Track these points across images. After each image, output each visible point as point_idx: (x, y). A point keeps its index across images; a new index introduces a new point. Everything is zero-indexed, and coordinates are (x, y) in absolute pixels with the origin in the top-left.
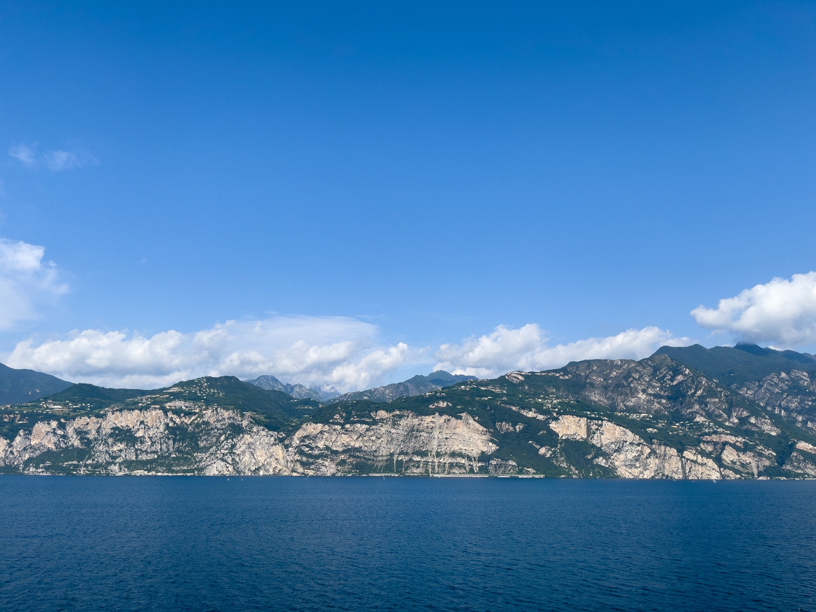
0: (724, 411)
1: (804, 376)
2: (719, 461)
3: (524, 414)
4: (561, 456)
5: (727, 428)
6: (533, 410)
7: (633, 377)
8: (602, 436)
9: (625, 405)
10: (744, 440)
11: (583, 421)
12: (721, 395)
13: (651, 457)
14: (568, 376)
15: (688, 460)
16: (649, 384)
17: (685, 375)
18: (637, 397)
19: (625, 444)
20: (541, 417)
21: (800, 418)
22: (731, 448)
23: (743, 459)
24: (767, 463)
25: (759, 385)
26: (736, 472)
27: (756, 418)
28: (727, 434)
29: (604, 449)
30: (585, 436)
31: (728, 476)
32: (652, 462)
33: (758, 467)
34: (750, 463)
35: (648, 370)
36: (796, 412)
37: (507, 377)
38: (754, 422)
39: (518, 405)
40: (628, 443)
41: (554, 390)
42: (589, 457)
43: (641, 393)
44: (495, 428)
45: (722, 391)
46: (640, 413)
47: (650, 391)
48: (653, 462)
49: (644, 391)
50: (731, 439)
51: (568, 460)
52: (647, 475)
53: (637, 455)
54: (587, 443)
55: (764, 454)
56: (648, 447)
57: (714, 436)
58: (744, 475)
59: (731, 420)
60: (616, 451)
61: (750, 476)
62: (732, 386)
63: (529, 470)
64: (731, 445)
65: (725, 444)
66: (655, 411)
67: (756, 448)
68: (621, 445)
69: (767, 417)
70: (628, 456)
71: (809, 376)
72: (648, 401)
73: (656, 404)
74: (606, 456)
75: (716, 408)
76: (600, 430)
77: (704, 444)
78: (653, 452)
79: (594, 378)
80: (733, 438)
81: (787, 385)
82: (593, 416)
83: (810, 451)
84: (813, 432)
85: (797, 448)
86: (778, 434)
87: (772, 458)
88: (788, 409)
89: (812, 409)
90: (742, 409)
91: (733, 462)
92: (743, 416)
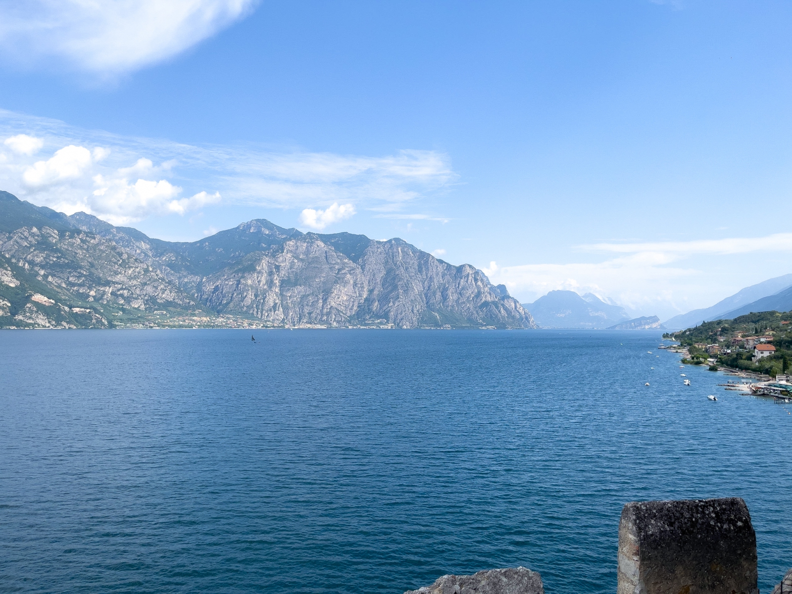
21: (42, 272)
25: (9, 236)
36: (39, 266)
69: (9, 269)
71: (59, 234)
81: (37, 240)
83: (44, 303)
84: (52, 286)
85: (32, 299)
86: (16, 286)
87: (6, 308)
88: (33, 263)
89: (55, 265)
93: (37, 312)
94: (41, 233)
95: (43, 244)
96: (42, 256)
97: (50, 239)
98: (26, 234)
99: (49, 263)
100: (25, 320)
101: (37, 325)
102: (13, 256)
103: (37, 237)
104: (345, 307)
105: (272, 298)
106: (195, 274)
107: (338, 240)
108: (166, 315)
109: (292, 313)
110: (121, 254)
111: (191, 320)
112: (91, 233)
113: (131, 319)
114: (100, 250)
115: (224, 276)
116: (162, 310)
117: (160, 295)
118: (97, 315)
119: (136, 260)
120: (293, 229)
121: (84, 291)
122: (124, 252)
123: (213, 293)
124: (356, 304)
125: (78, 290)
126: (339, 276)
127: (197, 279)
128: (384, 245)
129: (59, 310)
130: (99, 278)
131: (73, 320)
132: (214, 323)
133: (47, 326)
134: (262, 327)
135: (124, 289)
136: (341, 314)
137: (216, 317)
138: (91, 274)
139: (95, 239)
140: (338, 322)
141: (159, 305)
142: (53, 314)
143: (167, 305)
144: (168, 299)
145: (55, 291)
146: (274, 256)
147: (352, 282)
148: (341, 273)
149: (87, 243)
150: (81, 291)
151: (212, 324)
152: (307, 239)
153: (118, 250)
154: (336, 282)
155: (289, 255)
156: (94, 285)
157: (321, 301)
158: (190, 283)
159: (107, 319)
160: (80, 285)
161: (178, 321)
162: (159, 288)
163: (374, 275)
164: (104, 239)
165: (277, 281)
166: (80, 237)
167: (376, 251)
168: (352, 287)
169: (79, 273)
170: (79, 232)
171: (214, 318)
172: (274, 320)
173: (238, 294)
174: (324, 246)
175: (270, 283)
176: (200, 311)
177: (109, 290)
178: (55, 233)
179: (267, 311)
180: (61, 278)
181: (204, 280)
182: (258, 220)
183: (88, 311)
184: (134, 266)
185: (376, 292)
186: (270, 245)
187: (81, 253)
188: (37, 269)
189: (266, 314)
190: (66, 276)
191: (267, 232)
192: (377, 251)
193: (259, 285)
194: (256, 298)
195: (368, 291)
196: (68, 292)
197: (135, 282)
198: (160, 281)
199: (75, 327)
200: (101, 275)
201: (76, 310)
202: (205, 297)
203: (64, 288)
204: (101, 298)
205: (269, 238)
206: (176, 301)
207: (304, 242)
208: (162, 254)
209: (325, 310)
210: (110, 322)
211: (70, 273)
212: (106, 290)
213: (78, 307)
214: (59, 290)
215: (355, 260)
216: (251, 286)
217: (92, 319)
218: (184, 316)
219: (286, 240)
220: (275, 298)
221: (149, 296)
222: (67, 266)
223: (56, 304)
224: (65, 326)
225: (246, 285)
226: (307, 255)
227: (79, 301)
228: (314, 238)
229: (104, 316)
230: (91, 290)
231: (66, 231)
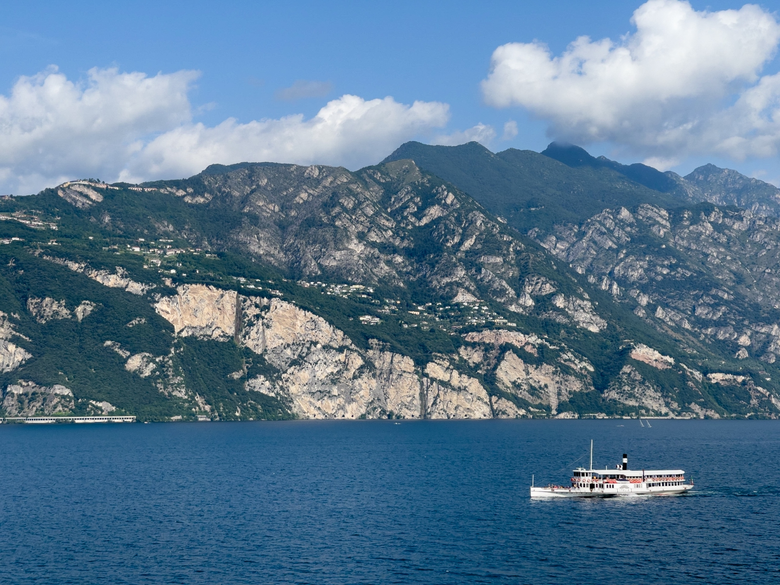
0: (511, 282)
1: (661, 217)
2: (490, 382)
3: (99, 279)
4: (177, 374)
5: (512, 316)
6: (120, 271)
7: (342, 206)
8: (268, 332)
9: (320, 266)
10: (539, 341)
11: (230, 297)
12: (508, 251)
13: (364, 376)
14: (203, 196)
15: (433, 380)
16: (373, 223)
17: (445, 206)
18: (347, 249)
19: (313, 348)
20: (136, 288)
21: (644, 300)
22: (515, 356)
23: (536, 378)
24: (576, 386)
25: (579, 231)
26: (520, 403)
27: (567, 298)
28: (510, 329)
29: (270, 359)
30: (231, 332)
31: (504, 413)
32: (364, 385)
33: (559, 394)
34: (546, 386)
35: (375, 193)
36: (637, 288)
37: (60, 193)
38: (562, 306)
39: (84, 258)
40: (319, 346)
41: (171, 228)
42: (236, 376)
43: (356, 241)
44: (25, 310)
45: (511, 242)
46: (350, 284)
47: (373, 237)
48: (367, 386)
49: (361, 237)
50: (517, 339)
51: (192, 384)
52: (352, 412)
53: (335, 372)
54: (234, 346)
55: (573, 369)
56: (360, 354)
57: (486, 332)
58: (532, 409)
59: (521, 301)
60: (294, 363)
61: (542, 412)
62: (530, 232)
63: (99, 404)
64: (515, 350)
65: (506, 348)
66: (380, 281)
67: (560, 356)
68: (305, 350)
69: (586, 296)
70: (318, 374)
71: (669, 217)
72: (369, 259)
73: (382, 265)
74: (272, 373)
75: (497, 275)
76: (263, 318)
77: (466, 349)
78: (368, 365)
79: (261, 204)
80: (521, 337)
81: (629, 234)
82: (252, 287)
83: (654, 364)
84: (665, 327)
85: (633, 357)
86: (601, 330)
87: (586, 376)
88: (625, 282)
89: (668, 282)
90: (543, 279)
91: (516, 385)
92: (544, 294)
93: (642, 383)
94: (637, 219)
95: (642, 241)
96: (641, 267)
97: (655, 229)
99: (656, 281)
100: (621, 401)
101: (643, 411)
102: (589, 271)
103: (629, 229)
112: (732, 208)
114: (754, 244)
118: (760, 389)
121: (728, 335)
125: (715, 335)
129: (684, 378)
130: (757, 307)
131: (711, 399)
133: (663, 412)
138: (739, 298)
139: (742, 220)
142: (672, 386)
145: (668, 337)
149: (726, 231)
150: (721, 337)
156: (746, 322)
160: (720, 324)
164: (760, 219)
166: (712, 220)
169: (715, 297)
170: (708, 209)
180: (679, 309)
183: (740, 379)
187: (715, 254)
188: (634, 293)
190: (688, 303)
196: (695, 340)
199: (717, 416)
200: (760, 299)
201: (717, 377)
203: (687, 330)
204: (764, 351)
211: (697, 298)
212: (773, 333)
213: (720, 371)
214: (678, 336)
217: (750, 398)
222: (690, 283)
223: (676, 366)
224: (697, 414)
227: (721, 359)
229: (774, 392)
230: (741, 333)
231: (681, 210)
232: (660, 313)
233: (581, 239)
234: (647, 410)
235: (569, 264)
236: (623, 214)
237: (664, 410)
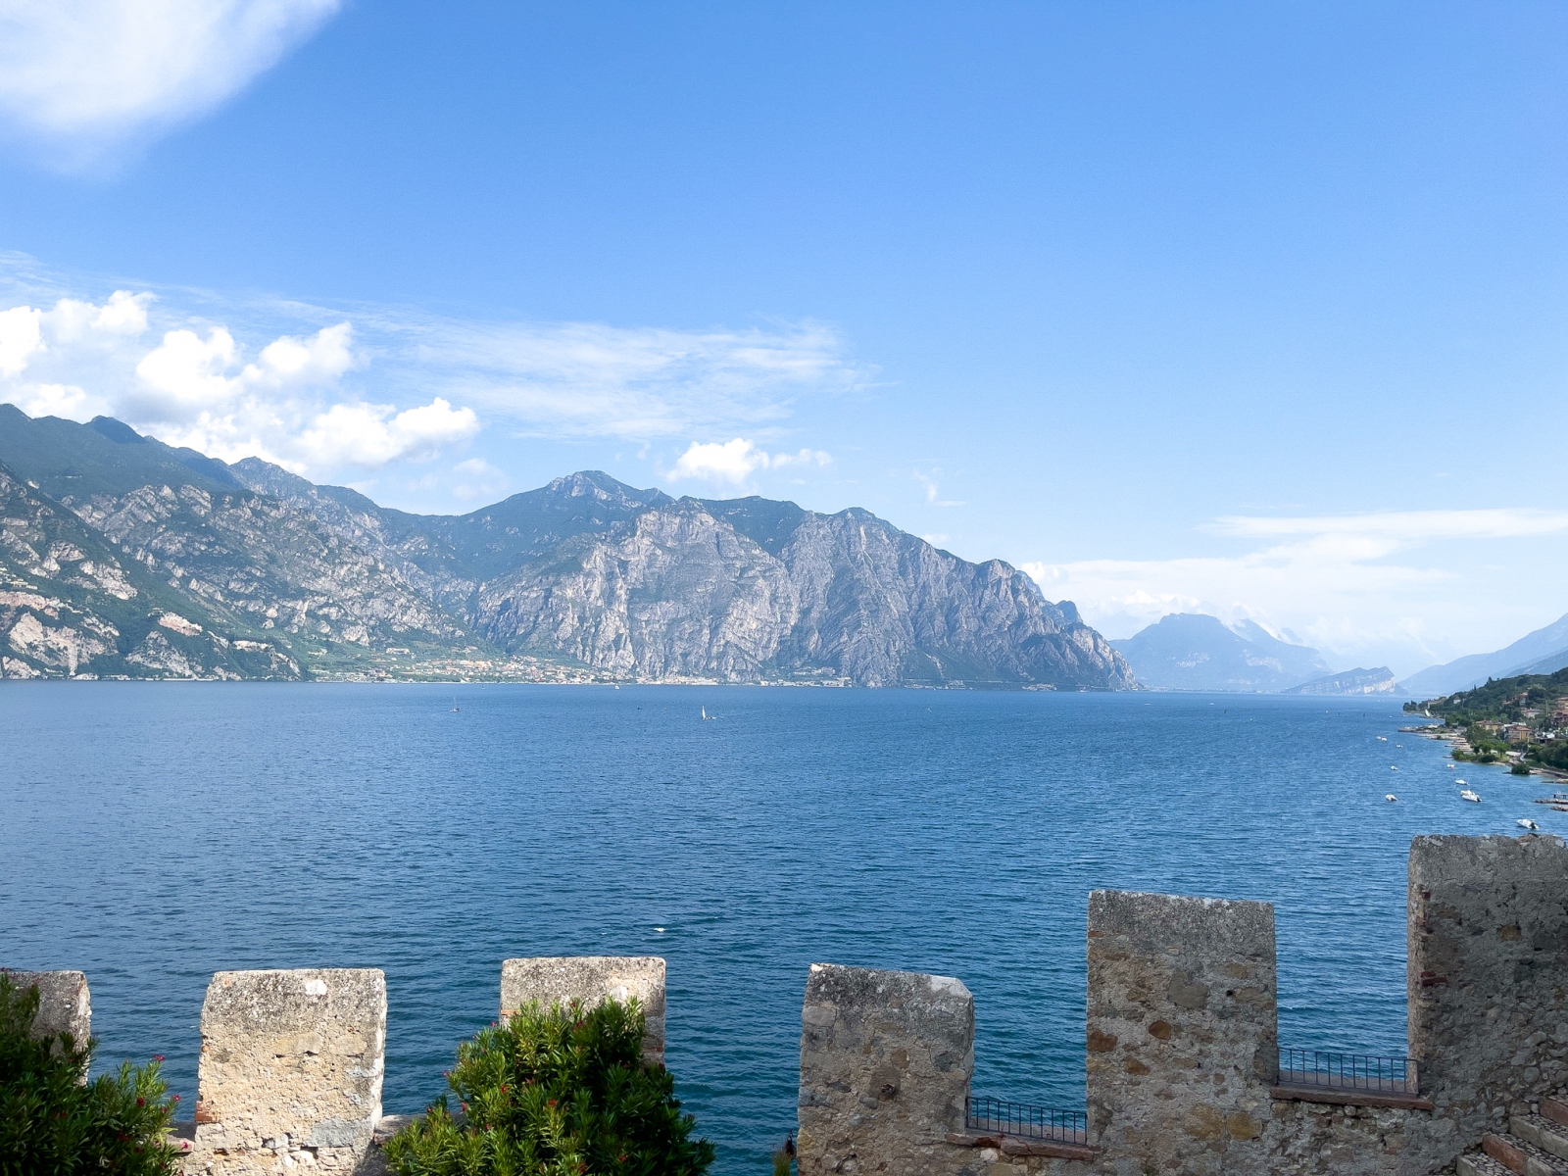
0: (36, 546)
2: (2, 643)
5: (34, 579)
10: (62, 605)
12: (35, 514)
21: (179, 572)
22: (33, 618)
23: (54, 640)
24: (99, 649)
25: (118, 503)
26: (34, 664)
27: (96, 565)
28: (30, 592)
31: (16, 673)
33: (79, 656)
34: (66, 648)
36: (174, 561)
38: (90, 573)
45: (39, 507)
50: (37, 602)
55: (97, 633)
57: (2, 593)
58: (48, 670)
59: (46, 565)
61: (59, 673)
62: (64, 499)
64: (34, 613)
65: (22, 610)
67: (83, 620)
69: (118, 565)
71: (211, 499)
75: (20, 538)
80: (41, 599)
81: (170, 511)
83: (182, 631)
84: (198, 598)
85: (161, 624)
86: (130, 598)
87: (110, 640)
88: (162, 554)
89: (204, 558)
90: (72, 545)
91: (32, 647)
92: (71, 560)
93: (168, 648)
94: (178, 497)
95: (183, 519)
96: (179, 542)
97: (196, 509)
98: (150, 499)
99: (193, 556)
100: (146, 664)
101: (167, 674)
102: (124, 542)
103: (170, 506)
104: (755, 643)
105: (612, 625)
106: (467, 577)
107: (742, 512)
108: (408, 656)
109: (650, 655)
110: (325, 538)
111: (457, 666)
112: (272, 497)
113: (343, 664)
114: (288, 530)
115: (520, 581)
116: (401, 646)
117: (399, 616)
118: (280, 655)
119: (354, 549)
120: (654, 490)
121: (257, 608)
122: (332, 534)
123: (500, 613)
124: (775, 636)
125: (246, 607)
126: (742, 582)
127: (468, 586)
128: (832, 521)
129: (211, 644)
130: (285, 584)
131: (235, 663)
132: (500, 672)
133: (187, 675)
134: (593, 680)
135: (332, 605)
136: (746, 657)
137: (504, 661)
138: (270, 575)
139: (278, 509)
140: (740, 673)
141: (397, 635)
142: (198, 652)
143: (412, 636)
144: (413, 625)
145: (203, 607)
146: (616, 541)
147: (767, 594)
148: (746, 576)
149: (264, 517)
150: (250, 609)
151: (497, 674)
152: (681, 509)
153: (320, 531)
154: (736, 594)
155: (646, 541)
156: (275, 597)
157: (706, 631)
158: (456, 594)
159: (299, 663)
160: (250, 598)
161: (431, 667)
162: (396, 604)
163: (811, 581)
164: (295, 510)
165: (622, 592)
166: (252, 506)
167: (815, 533)
168: (767, 604)
169: (248, 573)
170: (249, 496)
171: (501, 663)
172: (614, 667)
173: (546, 617)
174: (715, 524)
175: (610, 596)
176: (475, 648)
177: (303, 606)
178: (204, 498)
179: (603, 650)
180: (213, 582)
181: (481, 589)
182: (586, 473)
183: (263, 646)
184: (350, 560)
185: (814, 615)
186: (610, 521)
187: (252, 536)
188: (169, 565)
189: (601, 656)
190: (223, 578)
191: (605, 497)
192: (818, 533)
193: (588, 598)
194: (582, 625)
195: (800, 613)
196: (226, 611)
197: (351, 592)
198: (399, 589)
199: (239, 678)
200: (289, 578)
201: (242, 644)
202: (484, 621)
203: (219, 602)
204: (288, 622)
205: (608, 507)
206: (428, 628)
207: (676, 515)
208: (402, 539)
209: (715, 650)
210: (304, 669)
211: (231, 573)
212: (298, 608)
213: (245, 639)
214: (211, 607)
215: (773, 550)
216: (573, 601)
217: (271, 663)
218: (443, 659)
219: (639, 511)
220: (618, 624)
221: (378, 619)
222: (227, 560)
223: (204, 634)
224: (220, 676)
225: (562, 599)
226: (680, 541)
227: (248, 628)
228: (694, 508)
229: (292, 657)
230: (269, 607)
231: (225, 494)
232: (194, 584)
233: (119, 511)
234: (171, 673)
235: (103, 533)
236: (165, 492)
237: (188, 673)
